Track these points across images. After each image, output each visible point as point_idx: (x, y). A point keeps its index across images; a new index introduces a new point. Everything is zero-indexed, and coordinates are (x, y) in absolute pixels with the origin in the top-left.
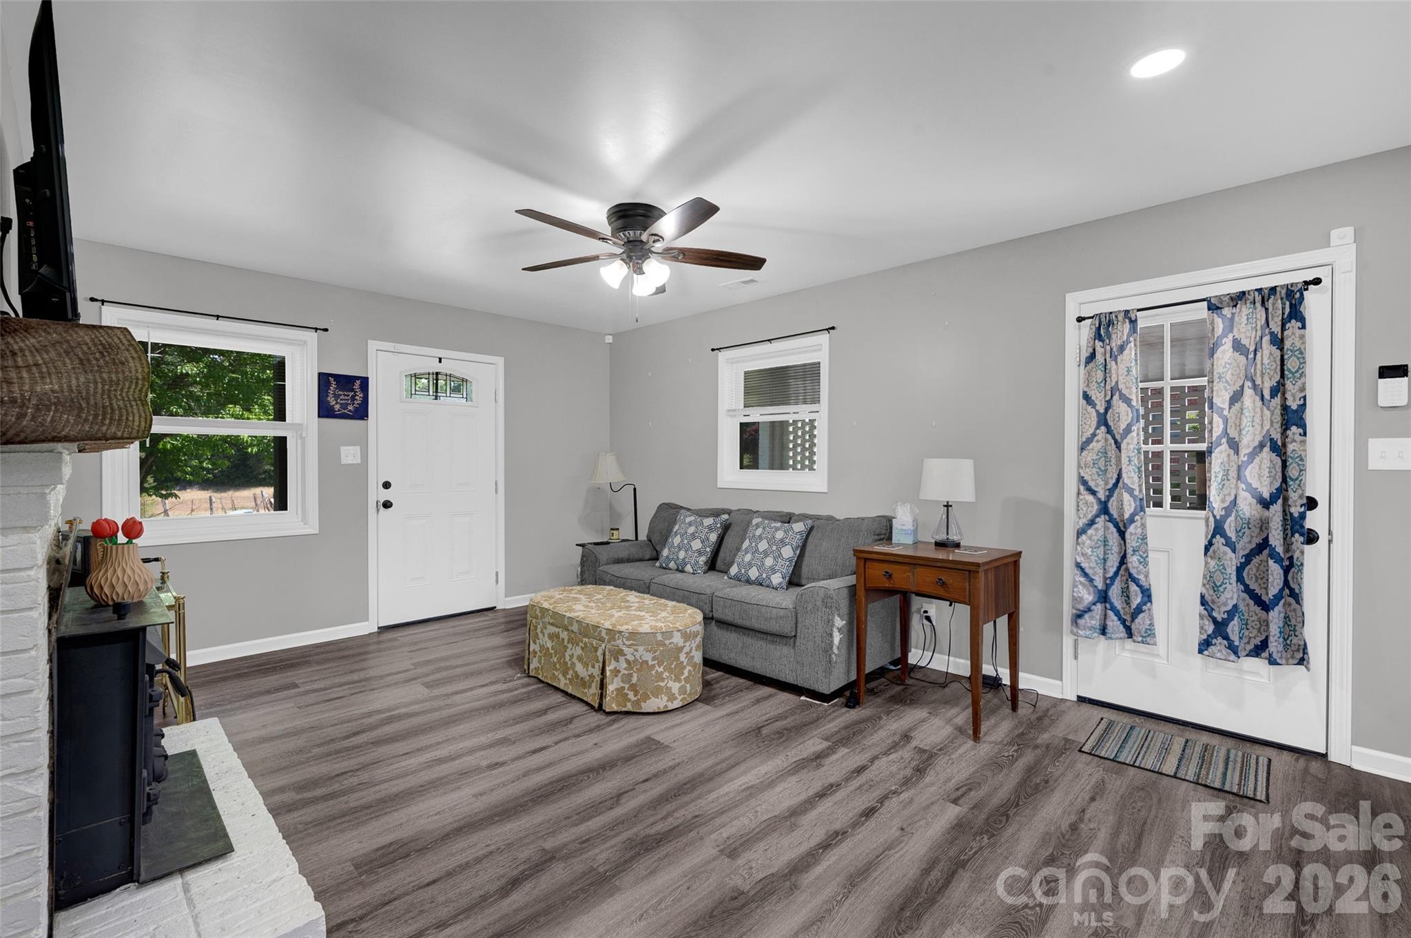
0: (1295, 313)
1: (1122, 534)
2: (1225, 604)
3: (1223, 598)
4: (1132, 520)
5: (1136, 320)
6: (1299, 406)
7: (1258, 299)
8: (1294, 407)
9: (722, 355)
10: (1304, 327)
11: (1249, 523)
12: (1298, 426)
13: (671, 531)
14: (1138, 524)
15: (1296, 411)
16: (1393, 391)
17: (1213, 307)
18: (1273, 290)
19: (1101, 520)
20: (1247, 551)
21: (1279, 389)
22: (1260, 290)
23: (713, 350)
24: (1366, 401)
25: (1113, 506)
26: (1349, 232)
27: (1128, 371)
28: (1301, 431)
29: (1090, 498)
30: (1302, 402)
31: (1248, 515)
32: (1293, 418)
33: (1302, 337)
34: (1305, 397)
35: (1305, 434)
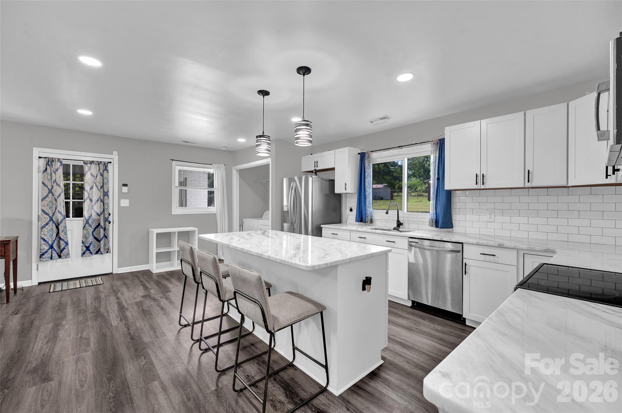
0: (106, 169)
1: (57, 227)
2: (89, 242)
3: (88, 240)
4: (61, 222)
5: (62, 162)
6: (107, 191)
7: (97, 164)
8: (106, 192)
10: (108, 173)
11: (95, 220)
12: (107, 196)
14: (64, 223)
15: (107, 192)
16: (125, 189)
17: (84, 163)
18: (101, 162)
19: (51, 223)
20: (94, 228)
21: (102, 187)
22: (98, 161)
24: (120, 191)
25: (54, 219)
26: (117, 152)
27: (60, 177)
28: (108, 197)
29: (47, 216)
30: (108, 190)
31: (94, 218)
32: (106, 194)
33: (107, 175)
34: (108, 189)
35: (108, 198)
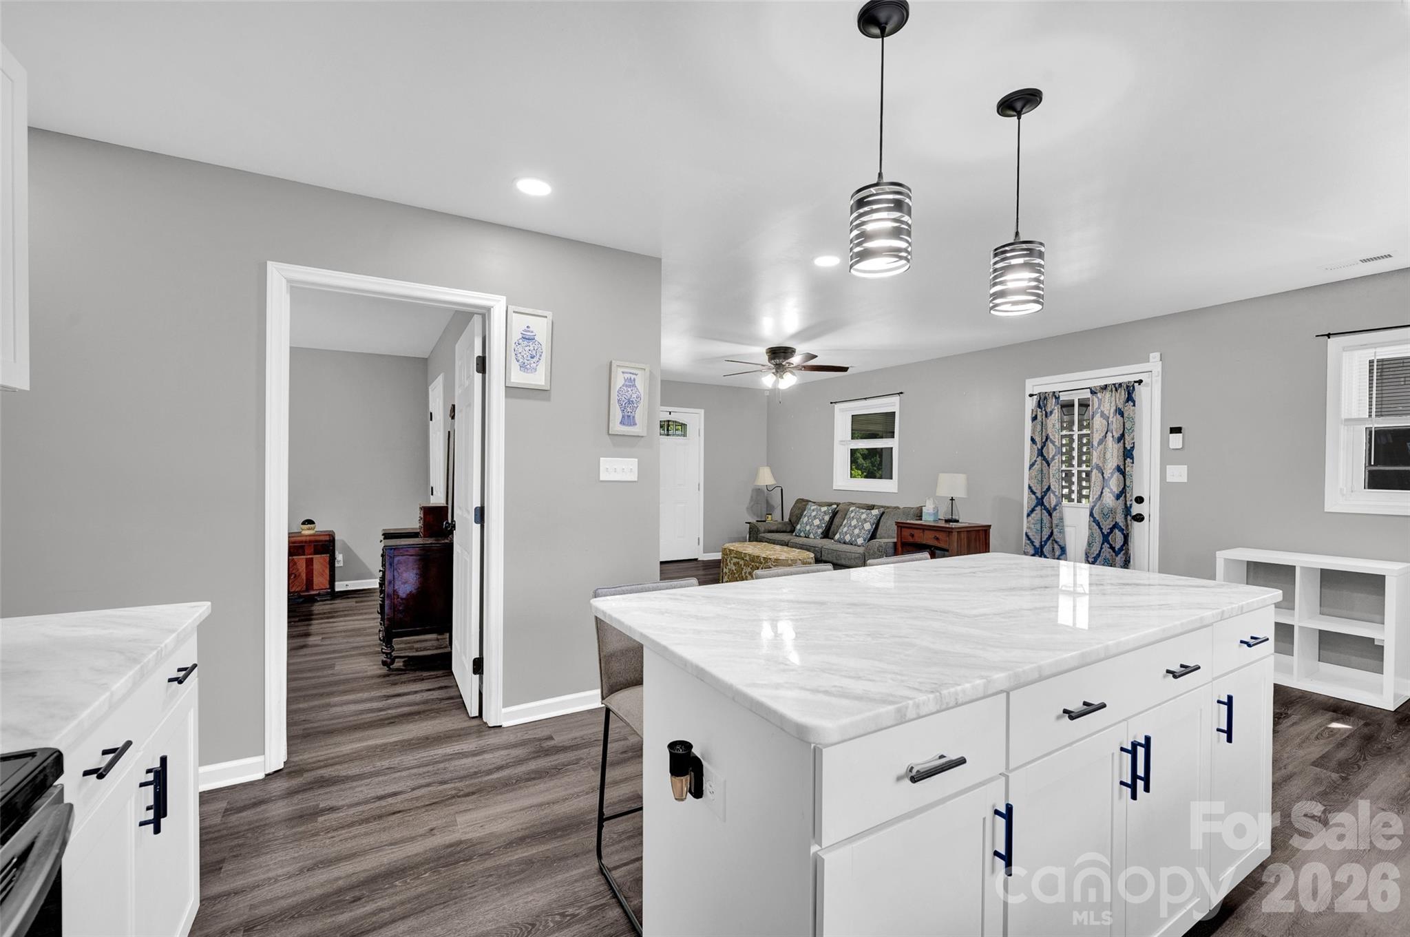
0: (1130, 398)
1: (1050, 515)
2: (1093, 553)
3: (1092, 551)
4: (1055, 509)
5: (1059, 397)
6: (1131, 447)
7: (1114, 389)
8: (1129, 448)
9: (836, 406)
10: (1134, 405)
11: (1112, 511)
12: (1131, 459)
13: (802, 515)
14: (1058, 511)
15: (1129, 451)
16: (1176, 440)
17: (1093, 392)
18: (1120, 385)
19: (1038, 508)
20: (1111, 526)
21: (1122, 438)
22: (1114, 384)
23: (831, 403)
24: (1164, 443)
25: (1045, 501)
26: (1157, 355)
27: (1054, 426)
28: (1131, 461)
29: (1033, 496)
30: (1132, 446)
31: (1111, 506)
32: (1128, 454)
33: (1134, 410)
34: (1134, 443)
35: (1133, 463)
